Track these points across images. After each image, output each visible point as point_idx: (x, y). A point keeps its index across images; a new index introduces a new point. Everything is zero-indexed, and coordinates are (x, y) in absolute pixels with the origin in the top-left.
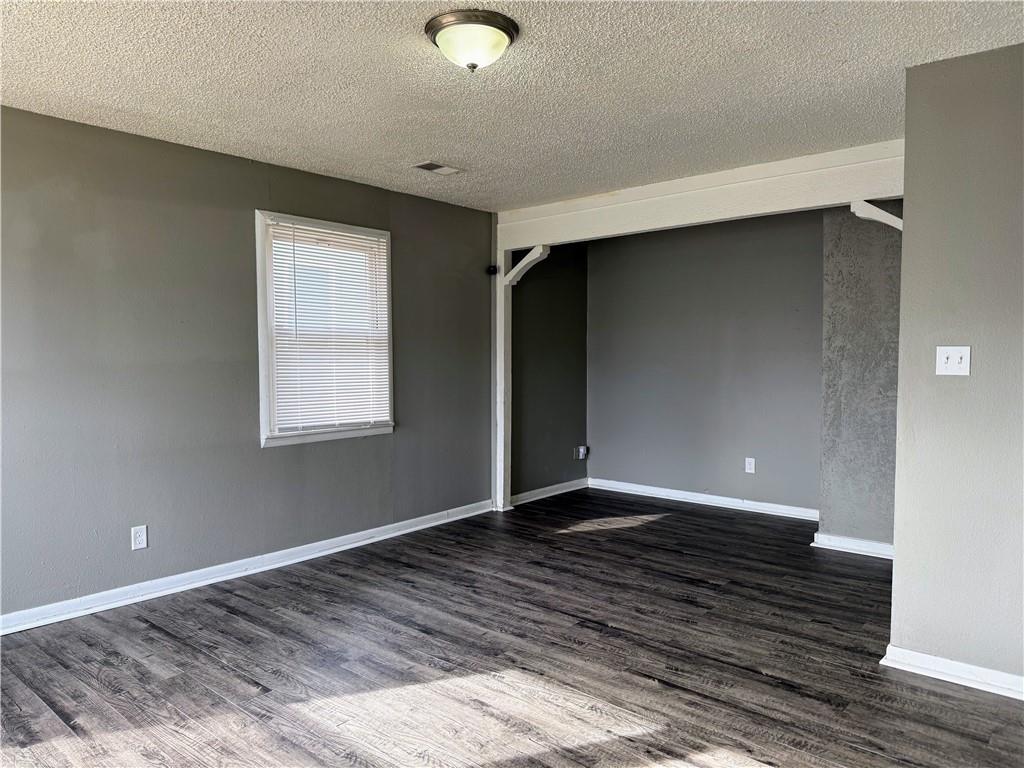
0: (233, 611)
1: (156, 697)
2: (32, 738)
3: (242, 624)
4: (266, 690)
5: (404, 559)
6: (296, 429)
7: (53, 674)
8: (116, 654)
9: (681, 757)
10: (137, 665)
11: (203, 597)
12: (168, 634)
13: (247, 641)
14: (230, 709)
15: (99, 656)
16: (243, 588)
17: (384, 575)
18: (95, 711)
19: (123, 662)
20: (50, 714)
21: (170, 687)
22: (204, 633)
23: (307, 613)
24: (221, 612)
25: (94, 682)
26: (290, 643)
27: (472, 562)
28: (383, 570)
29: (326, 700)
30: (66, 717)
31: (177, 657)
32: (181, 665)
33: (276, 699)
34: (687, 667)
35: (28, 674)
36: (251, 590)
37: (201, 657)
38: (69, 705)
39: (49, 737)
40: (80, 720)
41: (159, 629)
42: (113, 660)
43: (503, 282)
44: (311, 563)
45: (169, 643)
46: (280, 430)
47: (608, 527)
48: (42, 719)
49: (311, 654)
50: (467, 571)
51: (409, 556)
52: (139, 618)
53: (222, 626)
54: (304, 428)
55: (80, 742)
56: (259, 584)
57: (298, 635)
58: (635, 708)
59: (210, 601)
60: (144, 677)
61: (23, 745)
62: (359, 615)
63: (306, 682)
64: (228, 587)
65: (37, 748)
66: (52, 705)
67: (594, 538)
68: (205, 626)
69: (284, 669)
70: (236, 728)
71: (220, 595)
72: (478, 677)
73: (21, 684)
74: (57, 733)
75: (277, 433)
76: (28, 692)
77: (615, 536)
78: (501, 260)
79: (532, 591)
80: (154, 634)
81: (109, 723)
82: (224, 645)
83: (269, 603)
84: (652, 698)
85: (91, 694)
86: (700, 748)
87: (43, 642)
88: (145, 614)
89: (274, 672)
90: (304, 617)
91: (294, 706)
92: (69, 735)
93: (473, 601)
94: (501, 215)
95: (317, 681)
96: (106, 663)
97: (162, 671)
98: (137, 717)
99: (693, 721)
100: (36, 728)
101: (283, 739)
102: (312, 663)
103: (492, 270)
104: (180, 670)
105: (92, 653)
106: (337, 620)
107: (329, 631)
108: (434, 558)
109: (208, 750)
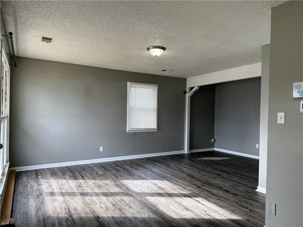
0: (117, 165)
1: (98, 176)
2: (77, 179)
3: (118, 168)
4: (117, 178)
5: (156, 160)
6: (134, 129)
7: (82, 171)
8: (94, 170)
9: (191, 197)
10: (97, 171)
11: (113, 162)
12: (104, 168)
13: (118, 170)
14: (110, 179)
15: (91, 170)
16: (121, 162)
17: (150, 163)
18: (87, 177)
19: (94, 171)
20: (80, 176)
21: (101, 175)
22: (110, 168)
23: (131, 167)
24: (115, 165)
25: (89, 173)
26: (125, 171)
27: (171, 162)
28: (150, 162)
29: (127, 180)
30: (83, 177)
31: (104, 171)
32: (104, 172)
33: (118, 179)
34: (206, 185)
35: (78, 171)
36: (122, 162)
37: (108, 172)
38: (84, 176)
39: (79, 179)
40: (85, 178)
41: (102, 167)
42: (93, 170)
43: (188, 95)
44: (136, 159)
45: (103, 169)
46: (131, 129)
47: (212, 159)
48: (79, 177)
49: (129, 173)
50: (169, 164)
51: (158, 160)
52: (100, 165)
53: (114, 167)
54: (136, 129)
55: (84, 181)
56: (124, 162)
57: (127, 170)
58: (187, 189)
59: (114, 163)
60: (97, 173)
61: (75, 180)
62: (141, 169)
63: (125, 177)
64: (118, 161)
65: (77, 180)
66: (81, 175)
67: (206, 161)
68: (111, 167)
69: (122, 175)
70: (109, 182)
71: (116, 163)
72: (159, 181)
73: (77, 172)
74: (81, 179)
75: (130, 130)
76: (78, 173)
77: (212, 161)
78: (187, 90)
79: (181, 169)
80: (101, 167)
81: (89, 179)
82: (113, 170)
83: (125, 165)
84: (193, 189)
85: (88, 175)
86: (196, 197)
87: (82, 167)
88: (101, 164)
89: (120, 175)
90: (130, 168)
91: (121, 180)
92: (82, 179)
93: (166, 169)
94: (188, 79)
95: (127, 178)
96: (92, 171)
97: (100, 173)
98: (94, 178)
99: (199, 193)
100: (78, 178)
101: (117, 184)
102: (128, 175)
103: (185, 92)
104: (104, 173)
105: (90, 169)
106: (136, 169)
107: (134, 170)
108: (164, 161)
109: (104, 184)
